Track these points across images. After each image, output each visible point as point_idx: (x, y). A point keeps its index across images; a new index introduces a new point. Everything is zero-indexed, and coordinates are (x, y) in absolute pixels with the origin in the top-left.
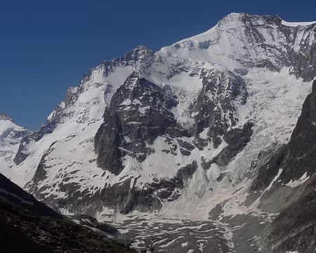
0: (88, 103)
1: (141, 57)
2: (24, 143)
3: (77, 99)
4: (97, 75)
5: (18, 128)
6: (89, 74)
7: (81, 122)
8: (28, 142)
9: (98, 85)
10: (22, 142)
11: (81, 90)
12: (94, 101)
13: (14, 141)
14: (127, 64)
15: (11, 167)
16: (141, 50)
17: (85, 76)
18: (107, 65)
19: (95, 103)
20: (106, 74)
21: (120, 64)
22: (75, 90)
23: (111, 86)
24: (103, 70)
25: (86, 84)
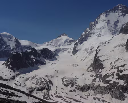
0: (101, 28)
1: (120, 9)
2: (76, 45)
3: (95, 27)
4: (103, 16)
5: (70, 39)
6: (99, 16)
7: (99, 36)
8: (77, 45)
9: (104, 20)
10: (75, 45)
11: (97, 23)
12: (103, 27)
13: (69, 44)
14: (115, 12)
15: (71, 55)
16: (120, 6)
17: (97, 17)
18: (106, 12)
19: (104, 28)
20: (106, 16)
21: (112, 12)
22: (93, 23)
23: (109, 21)
24: (105, 14)
25: (99, 20)
